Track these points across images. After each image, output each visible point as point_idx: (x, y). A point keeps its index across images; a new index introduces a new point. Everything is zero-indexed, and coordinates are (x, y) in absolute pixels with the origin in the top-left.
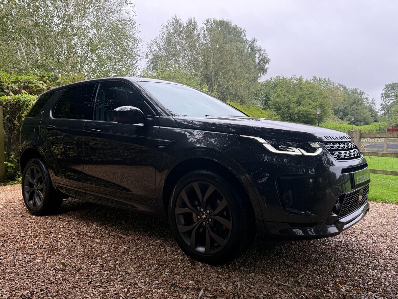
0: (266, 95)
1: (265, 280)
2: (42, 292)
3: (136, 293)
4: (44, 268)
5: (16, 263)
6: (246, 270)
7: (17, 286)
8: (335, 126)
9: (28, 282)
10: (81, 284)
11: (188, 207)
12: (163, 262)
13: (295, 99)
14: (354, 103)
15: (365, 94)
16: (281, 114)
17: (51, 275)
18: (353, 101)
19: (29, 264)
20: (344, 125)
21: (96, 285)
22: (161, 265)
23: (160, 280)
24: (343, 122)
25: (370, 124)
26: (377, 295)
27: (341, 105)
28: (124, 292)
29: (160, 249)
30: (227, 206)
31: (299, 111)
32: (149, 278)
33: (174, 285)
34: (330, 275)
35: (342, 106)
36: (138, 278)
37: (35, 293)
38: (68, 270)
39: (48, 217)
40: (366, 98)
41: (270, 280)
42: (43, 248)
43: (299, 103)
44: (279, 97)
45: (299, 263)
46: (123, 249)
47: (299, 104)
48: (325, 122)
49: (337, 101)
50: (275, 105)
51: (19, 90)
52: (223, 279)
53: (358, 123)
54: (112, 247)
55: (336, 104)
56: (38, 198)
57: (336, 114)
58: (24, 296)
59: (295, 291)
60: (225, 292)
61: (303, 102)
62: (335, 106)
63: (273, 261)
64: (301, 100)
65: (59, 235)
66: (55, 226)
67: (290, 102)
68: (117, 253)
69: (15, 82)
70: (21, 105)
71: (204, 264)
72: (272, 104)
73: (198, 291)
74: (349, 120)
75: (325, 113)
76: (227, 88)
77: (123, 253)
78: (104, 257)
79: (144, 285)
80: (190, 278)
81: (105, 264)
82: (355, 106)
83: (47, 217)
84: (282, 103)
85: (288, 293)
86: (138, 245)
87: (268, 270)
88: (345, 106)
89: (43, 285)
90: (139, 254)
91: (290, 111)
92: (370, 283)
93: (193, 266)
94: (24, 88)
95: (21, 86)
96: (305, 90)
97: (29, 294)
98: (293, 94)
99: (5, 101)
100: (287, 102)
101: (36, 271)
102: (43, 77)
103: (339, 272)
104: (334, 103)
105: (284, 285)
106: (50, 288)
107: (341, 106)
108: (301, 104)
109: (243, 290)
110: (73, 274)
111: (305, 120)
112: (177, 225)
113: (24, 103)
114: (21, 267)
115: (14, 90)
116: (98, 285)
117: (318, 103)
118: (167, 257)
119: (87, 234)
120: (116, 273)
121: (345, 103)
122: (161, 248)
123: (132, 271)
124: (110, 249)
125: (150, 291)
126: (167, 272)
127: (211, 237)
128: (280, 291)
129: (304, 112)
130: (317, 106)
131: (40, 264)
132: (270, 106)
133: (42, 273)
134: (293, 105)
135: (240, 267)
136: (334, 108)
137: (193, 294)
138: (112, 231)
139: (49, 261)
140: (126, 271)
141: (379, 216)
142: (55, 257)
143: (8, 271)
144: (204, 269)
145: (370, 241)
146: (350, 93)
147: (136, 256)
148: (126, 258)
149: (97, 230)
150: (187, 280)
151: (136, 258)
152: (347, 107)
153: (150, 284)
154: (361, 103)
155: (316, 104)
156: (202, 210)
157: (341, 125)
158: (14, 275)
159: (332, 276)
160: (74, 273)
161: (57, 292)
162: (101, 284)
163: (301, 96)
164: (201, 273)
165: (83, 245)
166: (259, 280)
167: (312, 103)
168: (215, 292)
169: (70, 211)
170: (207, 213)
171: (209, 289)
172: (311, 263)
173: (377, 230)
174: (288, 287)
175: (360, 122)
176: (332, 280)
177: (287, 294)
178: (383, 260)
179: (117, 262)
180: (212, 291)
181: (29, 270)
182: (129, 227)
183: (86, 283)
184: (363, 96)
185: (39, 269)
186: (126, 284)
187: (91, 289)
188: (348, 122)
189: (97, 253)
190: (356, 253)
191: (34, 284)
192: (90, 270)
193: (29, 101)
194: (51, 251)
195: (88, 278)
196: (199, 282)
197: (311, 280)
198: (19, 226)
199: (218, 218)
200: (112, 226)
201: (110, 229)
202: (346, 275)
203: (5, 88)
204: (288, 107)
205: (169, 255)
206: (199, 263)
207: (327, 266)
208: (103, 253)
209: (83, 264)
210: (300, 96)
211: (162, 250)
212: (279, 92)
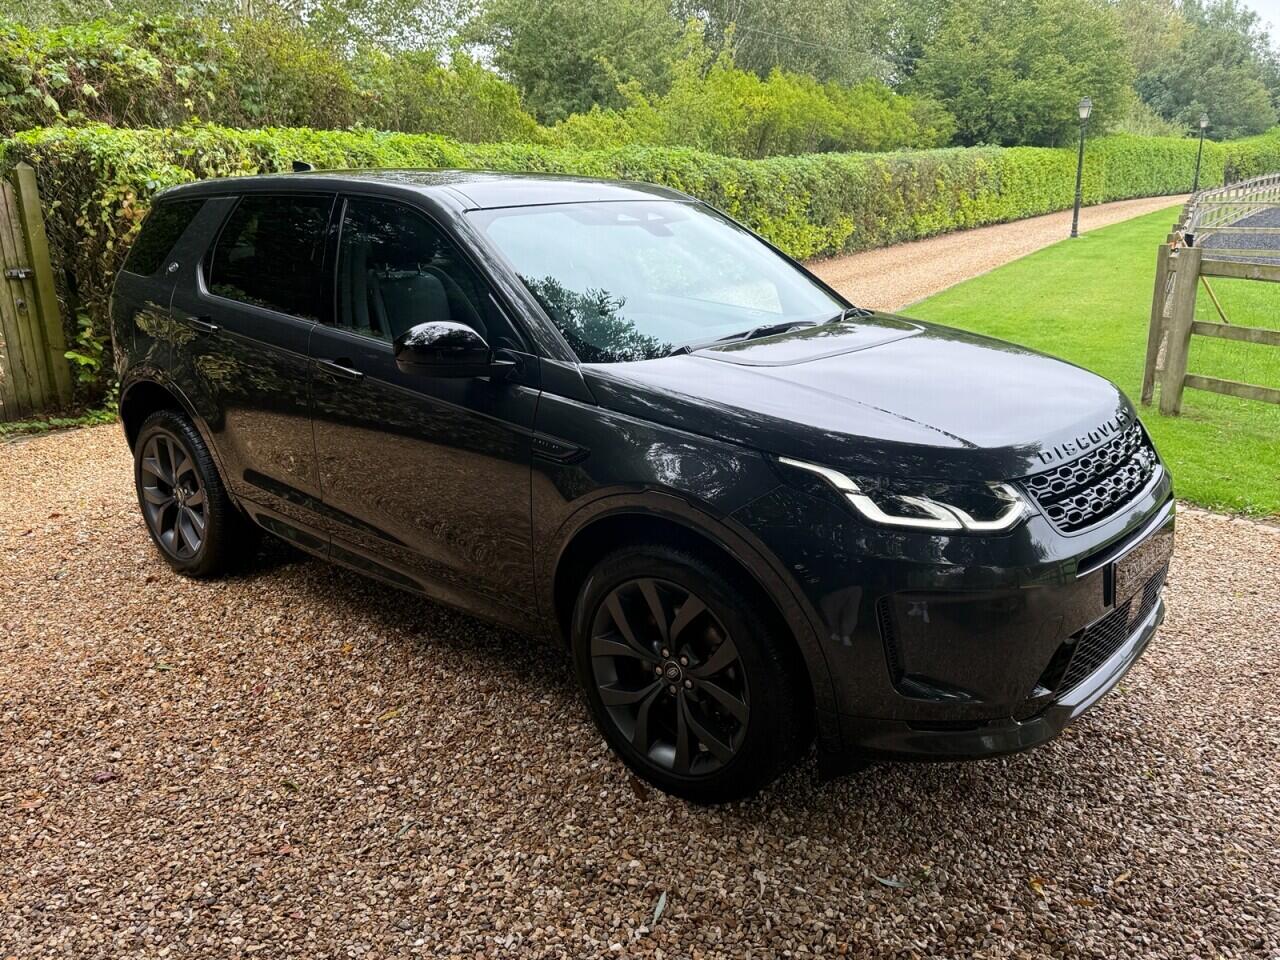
0: (912, 38)
1: (835, 864)
2: (242, 887)
3: (490, 899)
4: (237, 795)
5: (159, 776)
6: (786, 819)
7: (174, 863)
8: (1138, 146)
9: (202, 850)
10: (341, 857)
11: (626, 642)
12: (560, 784)
13: (1011, 52)
14: (1217, 56)
15: (1259, 19)
16: (959, 107)
17: (260, 823)
18: (1214, 50)
19: (194, 781)
20: (1170, 142)
21: (381, 864)
22: (555, 797)
23: (552, 853)
24: (1169, 126)
25: (1263, 133)
26: (1132, 925)
27: (1169, 64)
28: (457, 893)
29: (552, 733)
30: (736, 660)
31: (1022, 98)
32: (522, 844)
33: (590, 874)
34: (1018, 845)
35: (1173, 70)
36: (493, 842)
37: (223, 888)
38: (301, 803)
39: (225, 588)
40: (1262, 38)
41: (848, 865)
42: (226, 718)
43: (1022, 69)
44: (956, 45)
45: (937, 795)
46: (447, 728)
47: (1024, 70)
48: (1106, 135)
49: (1158, 48)
50: (940, 76)
51: (74, 86)
52: (722, 855)
53: (1223, 128)
54: (417, 719)
55: (1153, 59)
56: (190, 528)
57: (1146, 100)
58: (197, 900)
59: (912, 908)
60: (723, 906)
61: (1039, 65)
62: (1150, 69)
63: (865, 784)
64: (1032, 58)
65: (262, 666)
66: (250, 630)
67: (991, 61)
68: (433, 744)
69: (57, 57)
70: (92, 169)
71: (672, 797)
72: (931, 70)
73: (652, 898)
74: (1191, 120)
75: (1111, 105)
76: (774, 21)
77: (452, 744)
78: (396, 755)
79: (508, 867)
80: (633, 849)
81: (401, 783)
82: (1217, 69)
83: (223, 584)
84: (964, 67)
85: (893, 915)
86: (489, 713)
87: (847, 821)
88: (1183, 68)
89: (242, 859)
90: (493, 749)
91: (991, 97)
92: (1121, 879)
93: (640, 803)
94: (88, 77)
95: (79, 72)
96: (1046, 20)
97: (209, 894)
98: (1005, 35)
99: (39, 150)
100: (981, 63)
101: (217, 808)
102: (148, 29)
103: (1045, 833)
104: (1146, 58)
105: (886, 886)
106: (260, 874)
107: (1169, 68)
108: (1030, 70)
109: (772, 901)
110: (317, 822)
111: (1040, 129)
112: (598, 681)
113: (103, 163)
114: (175, 793)
115: (58, 86)
116: (387, 863)
117: (1089, 66)
118: (570, 766)
119: (343, 663)
120: (431, 819)
121: (1185, 58)
122: (555, 728)
123: (475, 812)
124: (412, 726)
125: (525, 892)
126: (572, 824)
127: (689, 730)
128: (872, 907)
129: (1038, 99)
130: (1084, 76)
131: (224, 782)
132: (924, 78)
133: (233, 814)
134: (1001, 76)
135: (769, 810)
136: (1144, 75)
137: (639, 909)
138: (415, 653)
139: (246, 771)
140: (459, 815)
141: (1206, 582)
142: (261, 755)
143: (143, 804)
144: (672, 816)
145: (1160, 695)
146: (1206, 17)
147: (484, 757)
148: (457, 760)
149: (371, 646)
150: (625, 855)
151: (484, 764)
152: (1191, 71)
153: (525, 866)
154: (1243, 57)
155: (1079, 70)
156: (666, 652)
157: (1161, 141)
158: (159, 821)
159: (1023, 848)
160: (321, 816)
161: (282, 888)
162: (394, 862)
163: (1030, 41)
164: (662, 830)
165: (335, 709)
166: (818, 861)
167: (1068, 67)
168: (696, 904)
169: (286, 564)
170: (681, 665)
171: (683, 892)
172: (971, 795)
173: (1190, 648)
174: (895, 890)
175: (1231, 124)
176: (1018, 867)
177: (890, 917)
178: (1182, 774)
179: (434, 778)
180: (690, 898)
181: (198, 805)
182: (462, 637)
183: (355, 857)
184: (1251, 28)
185: (225, 801)
186: (462, 865)
187: (368, 880)
188: (1187, 128)
189: (377, 740)
190: (1107, 746)
191: (217, 855)
192: (362, 808)
193: (118, 155)
194: (249, 731)
195: (358, 838)
196: (658, 863)
197: (963, 863)
198: (148, 625)
199: (711, 687)
200: (415, 631)
201: (409, 643)
202: (1062, 846)
203: (25, 80)
204: (984, 83)
205: (577, 756)
206: (660, 793)
207: (1013, 809)
208: (395, 742)
209: (342, 785)
210: (1027, 41)
211: (556, 735)
212: (957, 26)
